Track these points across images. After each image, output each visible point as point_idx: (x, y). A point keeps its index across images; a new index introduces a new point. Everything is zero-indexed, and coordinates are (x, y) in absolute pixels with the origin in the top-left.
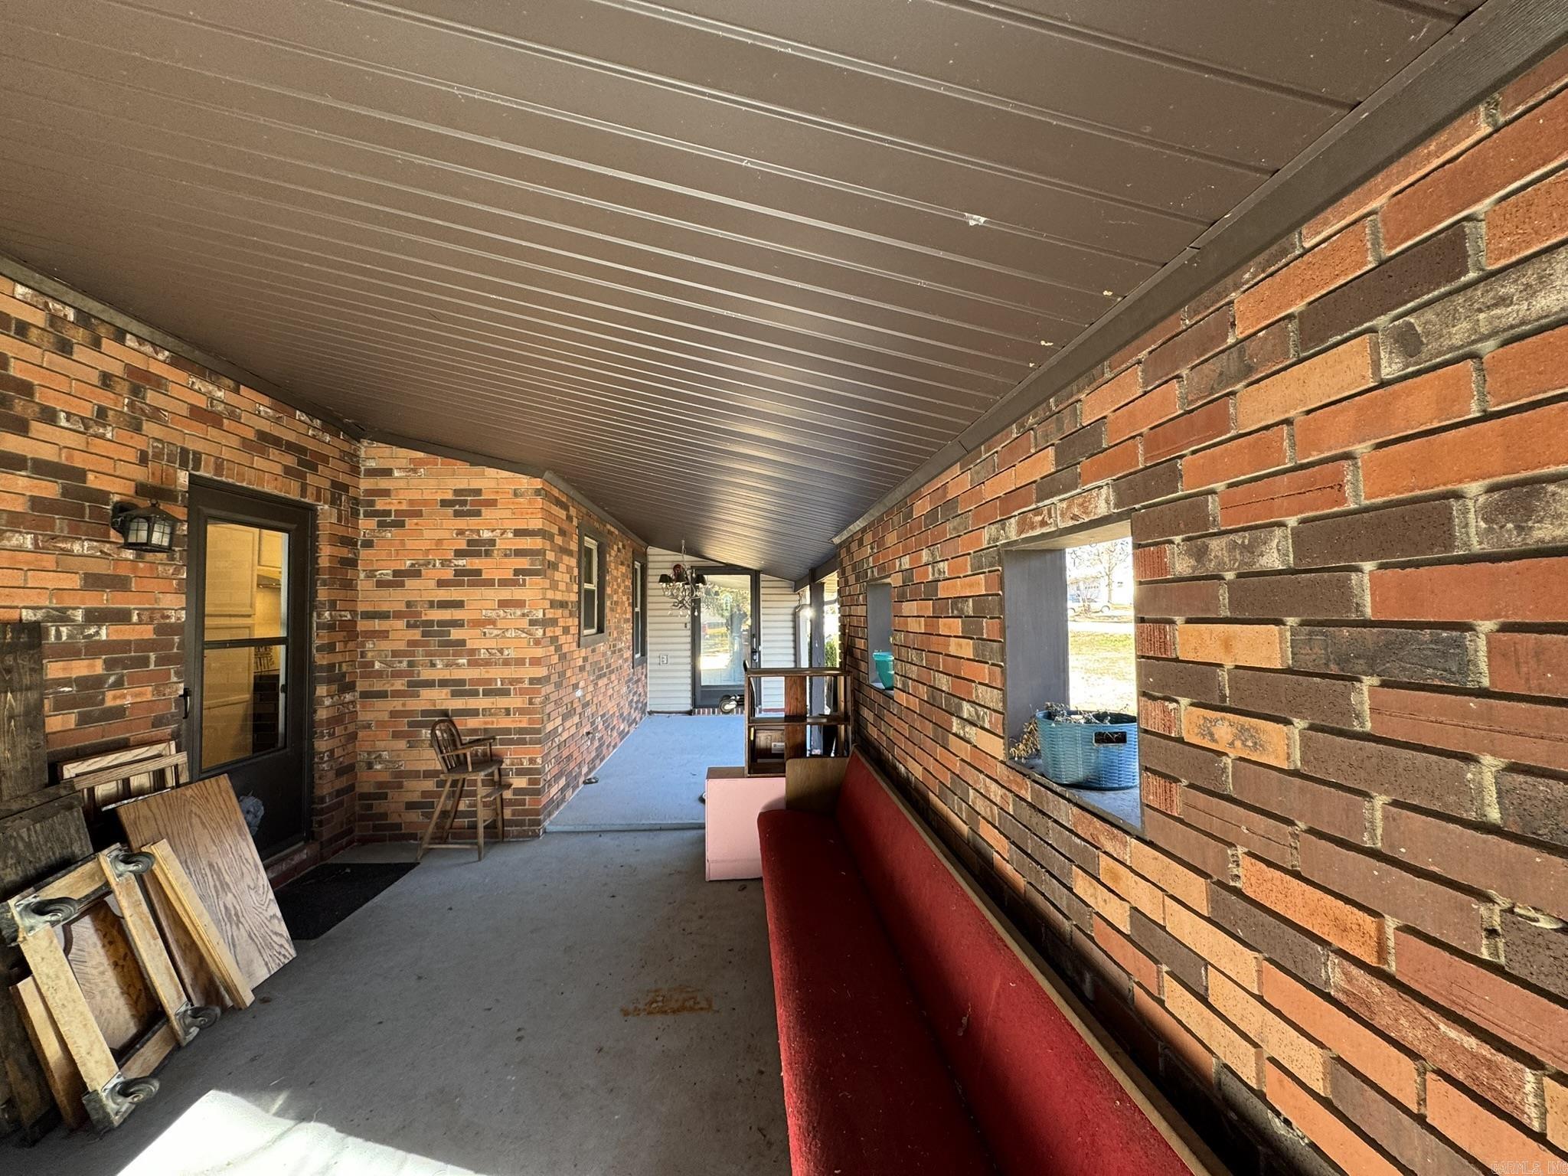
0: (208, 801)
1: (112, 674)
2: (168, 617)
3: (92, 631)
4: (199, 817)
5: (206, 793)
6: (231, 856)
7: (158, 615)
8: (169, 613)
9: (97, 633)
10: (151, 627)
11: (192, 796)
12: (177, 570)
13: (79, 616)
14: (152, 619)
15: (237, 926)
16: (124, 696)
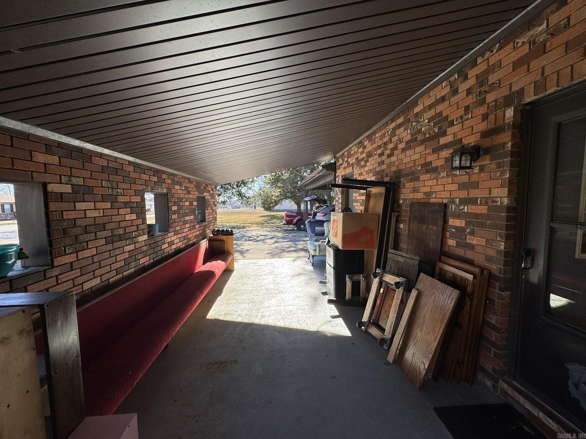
0: (442, 295)
1: (468, 228)
2: (497, 202)
3: (462, 207)
4: (435, 297)
5: (444, 292)
6: (432, 322)
7: (490, 201)
8: (496, 199)
9: (464, 209)
10: (486, 207)
11: (439, 287)
12: (503, 173)
13: (457, 201)
14: (487, 203)
15: (414, 345)
16: (473, 240)
